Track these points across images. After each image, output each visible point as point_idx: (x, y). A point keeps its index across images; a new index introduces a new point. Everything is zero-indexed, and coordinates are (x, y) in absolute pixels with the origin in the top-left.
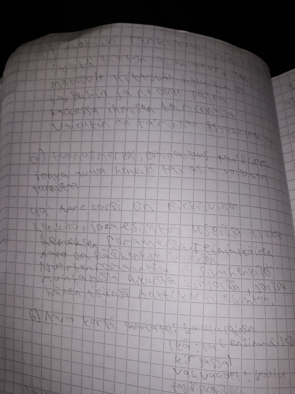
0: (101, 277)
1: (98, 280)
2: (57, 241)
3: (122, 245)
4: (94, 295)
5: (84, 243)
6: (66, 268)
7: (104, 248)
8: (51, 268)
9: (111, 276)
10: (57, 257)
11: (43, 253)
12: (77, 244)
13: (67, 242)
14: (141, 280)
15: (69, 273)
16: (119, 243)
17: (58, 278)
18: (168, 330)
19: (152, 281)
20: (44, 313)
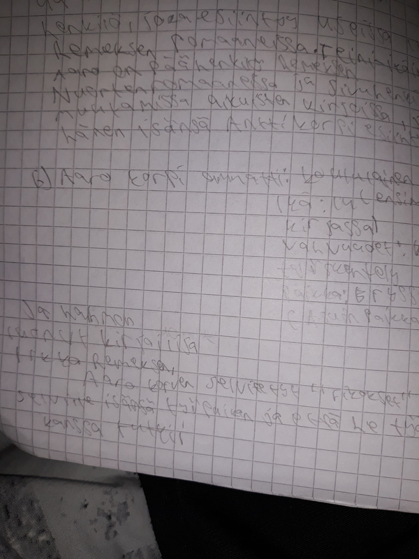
0: (161, 103)
1: (155, 107)
2: (83, 50)
3: (199, 46)
4: (147, 133)
5: (130, 50)
6: (99, 94)
7: (166, 54)
8: (72, 96)
9: (177, 99)
10: (82, 77)
11: (59, 73)
12: (119, 52)
13: (101, 50)
14: (231, 102)
15: (103, 102)
16: (193, 44)
17: (85, 110)
18: (274, 179)
19: (249, 101)
20: (59, 172)
